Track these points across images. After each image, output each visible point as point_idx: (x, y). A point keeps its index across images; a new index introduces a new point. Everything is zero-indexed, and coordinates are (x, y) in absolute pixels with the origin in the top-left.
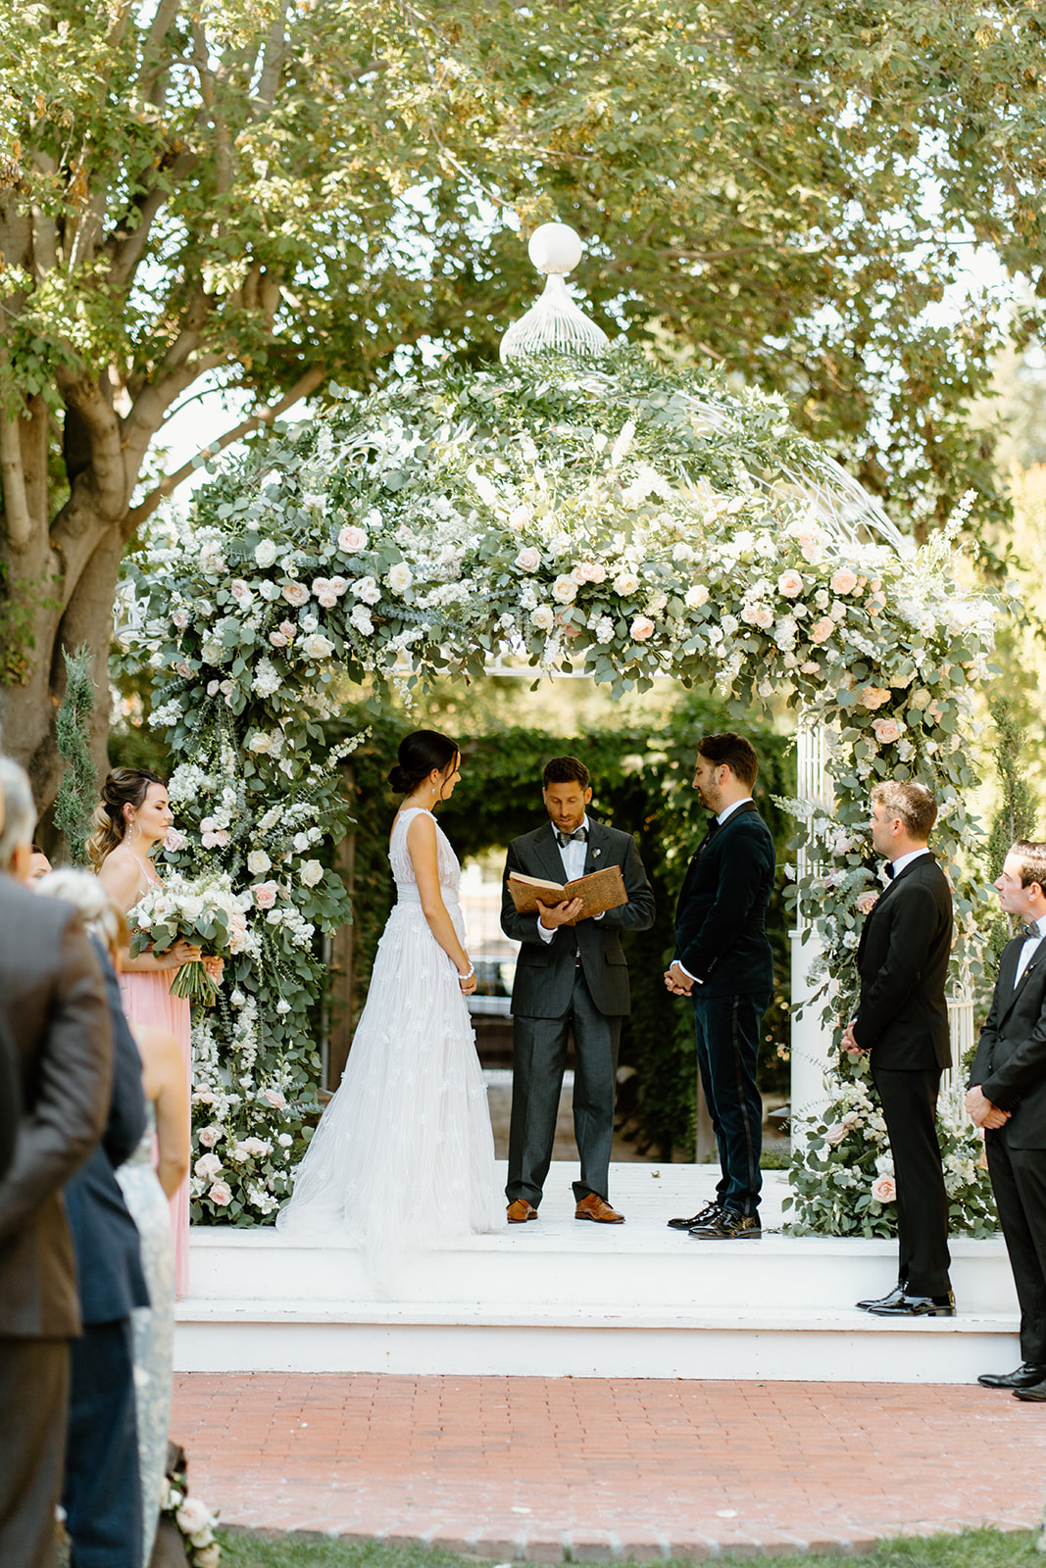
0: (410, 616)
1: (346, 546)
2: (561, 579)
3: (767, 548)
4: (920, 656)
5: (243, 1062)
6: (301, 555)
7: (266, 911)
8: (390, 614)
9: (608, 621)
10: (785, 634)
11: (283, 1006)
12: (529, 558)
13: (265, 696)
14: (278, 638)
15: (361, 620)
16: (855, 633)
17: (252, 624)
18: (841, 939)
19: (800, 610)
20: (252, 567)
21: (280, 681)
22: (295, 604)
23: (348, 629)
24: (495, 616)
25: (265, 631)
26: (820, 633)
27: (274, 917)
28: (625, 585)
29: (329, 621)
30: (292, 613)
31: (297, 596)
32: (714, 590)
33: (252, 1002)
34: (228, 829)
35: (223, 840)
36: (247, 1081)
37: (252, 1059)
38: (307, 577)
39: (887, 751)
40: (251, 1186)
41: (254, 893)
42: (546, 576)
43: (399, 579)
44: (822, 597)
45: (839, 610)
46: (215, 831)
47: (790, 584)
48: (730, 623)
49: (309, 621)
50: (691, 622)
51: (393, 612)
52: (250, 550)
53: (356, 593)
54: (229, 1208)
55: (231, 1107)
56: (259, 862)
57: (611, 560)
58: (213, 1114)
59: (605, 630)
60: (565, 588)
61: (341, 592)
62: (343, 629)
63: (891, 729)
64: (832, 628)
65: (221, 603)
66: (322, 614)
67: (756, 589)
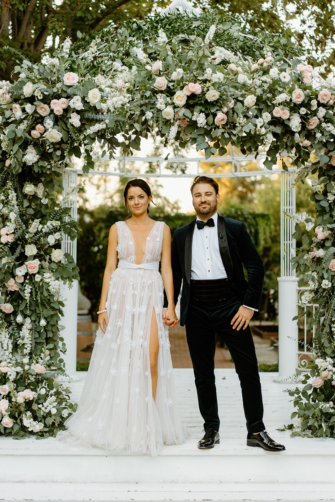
0: (100, 116)
1: (67, 82)
2: (178, 93)
3: (286, 77)
5: (25, 350)
6: (43, 87)
7: (34, 275)
8: (89, 117)
9: (203, 115)
10: (295, 123)
11: (43, 322)
12: (161, 82)
13: (30, 164)
14: (35, 133)
15: (75, 120)
16: (329, 124)
17: (22, 127)
18: (320, 284)
19: (303, 111)
20: (22, 97)
21: (38, 157)
22: (43, 115)
23: (69, 126)
24: (143, 113)
25: (29, 130)
26: (314, 122)
27: (38, 278)
28: (212, 95)
29: (60, 123)
30: (42, 120)
31: (44, 110)
32: (259, 98)
33: (28, 320)
34: (13, 233)
35: (10, 239)
36: (26, 360)
37: (29, 349)
38: (46, 100)
40: (24, 416)
41: (27, 266)
42: (170, 92)
43: (94, 97)
44: (314, 103)
45: (322, 112)
46: (7, 235)
47: (298, 96)
48: (266, 117)
49: (49, 122)
50: (246, 116)
51: (90, 115)
52: (21, 89)
53: (72, 106)
54: (12, 428)
55: (18, 373)
56: (31, 250)
57: (205, 81)
58: (8, 378)
59: (201, 119)
60: (180, 98)
61: (65, 106)
62: (67, 126)
64: (317, 122)
65: (7, 116)
66: (56, 119)
67: (282, 97)
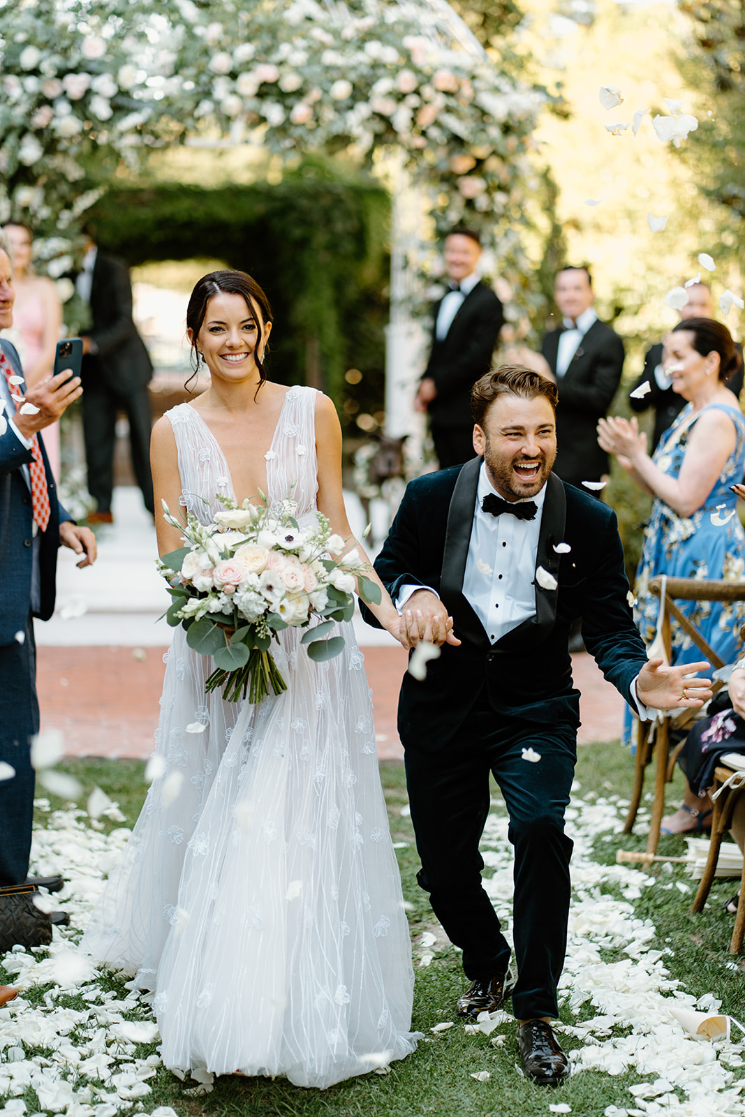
1: (88, 54)
2: (244, 77)
3: (390, 55)
4: (495, 132)
6: (57, 60)
8: (121, 104)
9: (279, 109)
10: (401, 119)
12: (221, 62)
13: (29, 164)
14: (39, 120)
15: (101, 108)
16: (451, 117)
17: (20, 111)
19: (413, 101)
20: (21, 66)
21: (41, 151)
22: (51, 95)
23: (88, 114)
24: (197, 104)
25: (29, 115)
26: (426, 118)
28: (290, 82)
30: (50, 102)
31: (52, 91)
32: (354, 86)
38: (61, 74)
39: (470, 203)
42: (233, 75)
43: (129, 76)
44: (427, 91)
45: (440, 101)
47: (406, 81)
48: (363, 110)
49: (63, 108)
50: (336, 110)
51: (122, 101)
52: (17, 56)
53: (97, 87)
57: (281, 63)
59: (276, 114)
60: (248, 84)
61: (86, 86)
62: (85, 114)
63: (473, 187)
64: (435, 114)
66: (73, 103)
67: (383, 86)
